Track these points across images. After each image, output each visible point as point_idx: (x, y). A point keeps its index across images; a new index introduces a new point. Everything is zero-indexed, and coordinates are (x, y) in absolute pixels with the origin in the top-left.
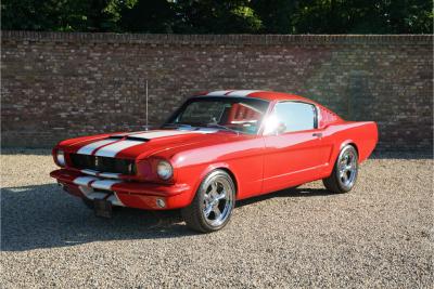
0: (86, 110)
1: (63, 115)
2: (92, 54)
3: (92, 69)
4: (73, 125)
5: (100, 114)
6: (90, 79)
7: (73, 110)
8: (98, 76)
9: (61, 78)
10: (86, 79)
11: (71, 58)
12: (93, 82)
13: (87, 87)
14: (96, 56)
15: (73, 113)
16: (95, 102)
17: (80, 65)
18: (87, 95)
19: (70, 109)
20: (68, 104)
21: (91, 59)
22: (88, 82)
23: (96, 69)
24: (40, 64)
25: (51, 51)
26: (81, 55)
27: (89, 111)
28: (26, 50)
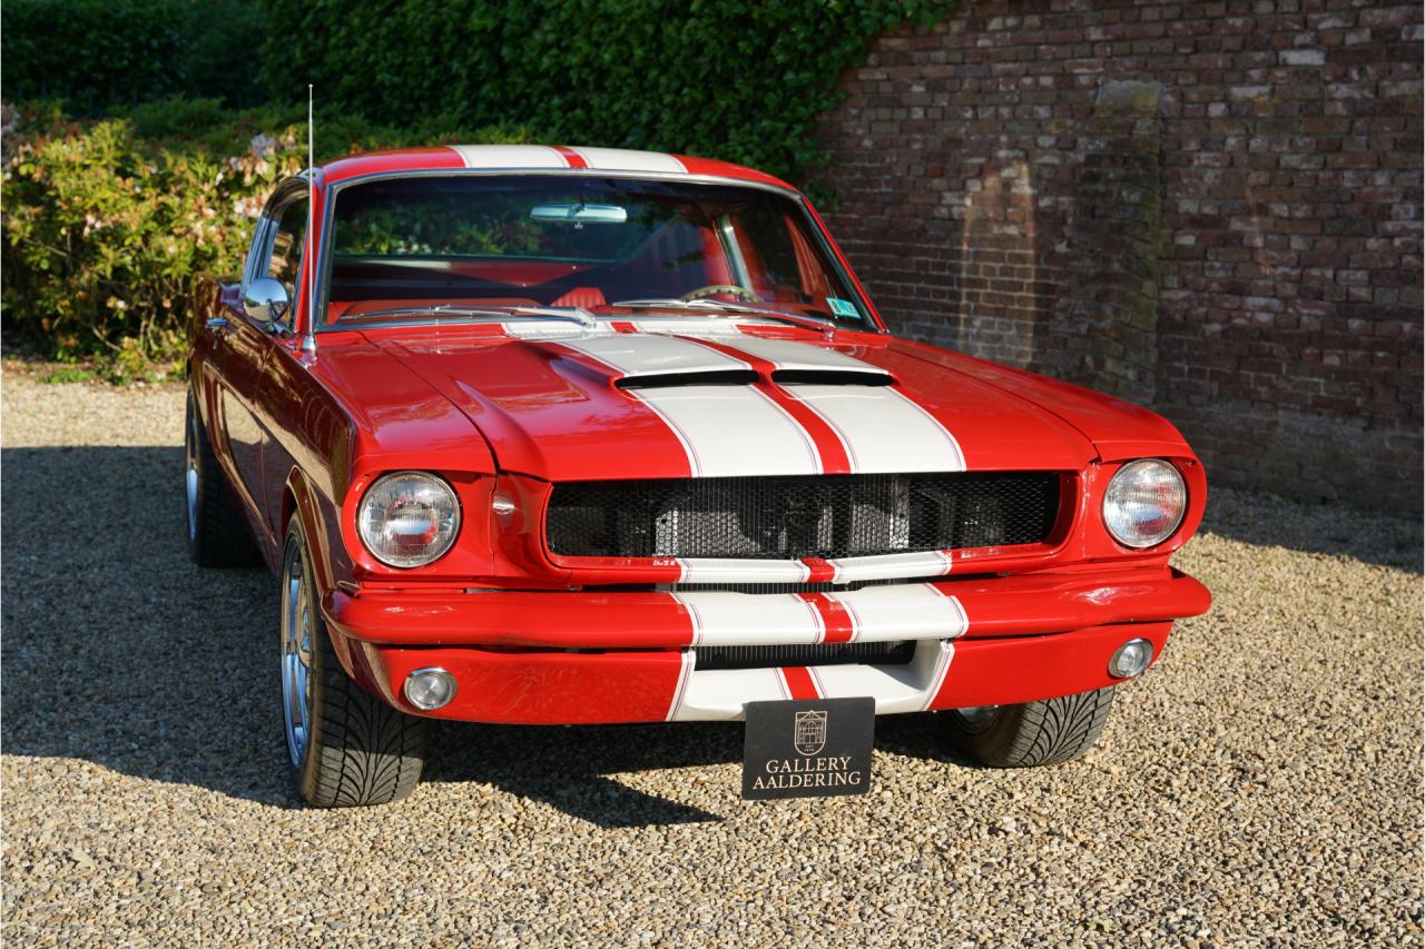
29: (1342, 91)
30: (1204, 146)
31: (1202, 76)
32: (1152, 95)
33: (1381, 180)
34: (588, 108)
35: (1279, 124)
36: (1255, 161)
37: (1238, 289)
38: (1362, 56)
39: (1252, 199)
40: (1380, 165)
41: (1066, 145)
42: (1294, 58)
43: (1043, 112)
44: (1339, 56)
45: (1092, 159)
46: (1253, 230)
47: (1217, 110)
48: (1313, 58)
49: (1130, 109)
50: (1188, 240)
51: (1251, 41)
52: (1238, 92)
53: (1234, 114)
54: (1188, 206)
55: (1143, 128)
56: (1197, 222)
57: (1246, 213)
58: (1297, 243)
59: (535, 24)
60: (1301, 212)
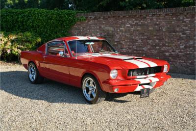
0: (180, 52)
1: (167, 54)
2: (185, 20)
3: (184, 28)
4: (172, 60)
5: (188, 54)
6: (183, 34)
7: (173, 51)
8: (188, 32)
9: (167, 33)
10: (181, 34)
11: (173, 22)
12: (185, 36)
13: (181, 39)
14: (187, 20)
15: (172, 53)
16: (186, 47)
17: (178, 26)
18: (181, 43)
19: (171, 51)
20: (170, 48)
21: (185, 22)
22: (182, 36)
23: (187, 28)
24: (157, 26)
25: (163, 19)
26: (179, 20)
27: (182, 52)
28: (151, 20)
29: (132, 29)
30: (117, 34)
31: (117, 27)
32: (111, 29)
33: (137, 37)
34: (36, 30)
35: (126, 32)
36: (123, 36)
37: (122, 48)
38: (134, 25)
39: (123, 39)
40: (137, 36)
41: (101, 34)
42: (127, 25)
43: (98, 30)
44: (132, 25)
45: (105, 35)
46: (123, 42)
47: (118, 30)
48: (129, 25)
49: (108, 30)
50: (116, 44)
51: (122, 23)
52: (121, 29)
53: (120, 31)
54: (116, 40)
55: (110, 32)
56: (117, 42)
57: (122, 41)
58: (128, 44)
59: (28, 20)
60: (129, 41)
